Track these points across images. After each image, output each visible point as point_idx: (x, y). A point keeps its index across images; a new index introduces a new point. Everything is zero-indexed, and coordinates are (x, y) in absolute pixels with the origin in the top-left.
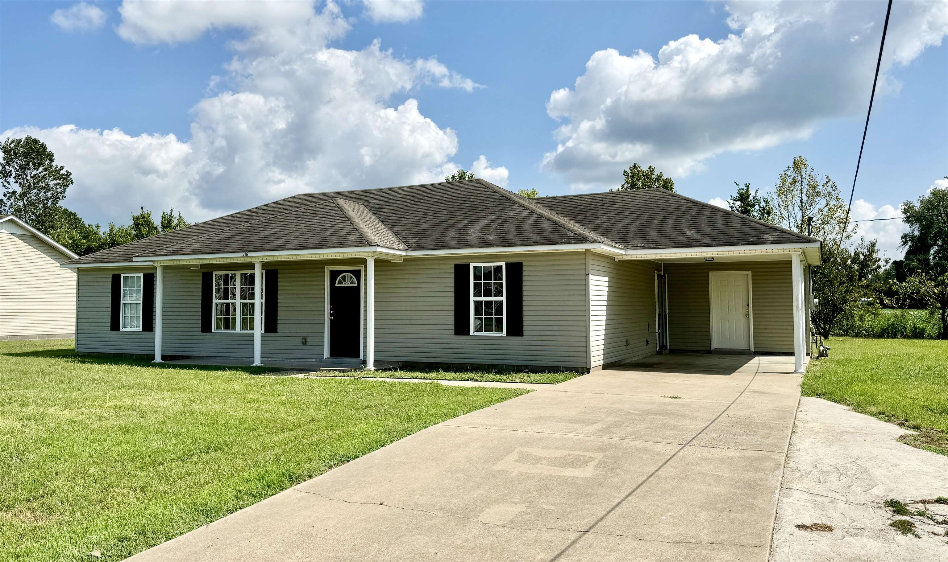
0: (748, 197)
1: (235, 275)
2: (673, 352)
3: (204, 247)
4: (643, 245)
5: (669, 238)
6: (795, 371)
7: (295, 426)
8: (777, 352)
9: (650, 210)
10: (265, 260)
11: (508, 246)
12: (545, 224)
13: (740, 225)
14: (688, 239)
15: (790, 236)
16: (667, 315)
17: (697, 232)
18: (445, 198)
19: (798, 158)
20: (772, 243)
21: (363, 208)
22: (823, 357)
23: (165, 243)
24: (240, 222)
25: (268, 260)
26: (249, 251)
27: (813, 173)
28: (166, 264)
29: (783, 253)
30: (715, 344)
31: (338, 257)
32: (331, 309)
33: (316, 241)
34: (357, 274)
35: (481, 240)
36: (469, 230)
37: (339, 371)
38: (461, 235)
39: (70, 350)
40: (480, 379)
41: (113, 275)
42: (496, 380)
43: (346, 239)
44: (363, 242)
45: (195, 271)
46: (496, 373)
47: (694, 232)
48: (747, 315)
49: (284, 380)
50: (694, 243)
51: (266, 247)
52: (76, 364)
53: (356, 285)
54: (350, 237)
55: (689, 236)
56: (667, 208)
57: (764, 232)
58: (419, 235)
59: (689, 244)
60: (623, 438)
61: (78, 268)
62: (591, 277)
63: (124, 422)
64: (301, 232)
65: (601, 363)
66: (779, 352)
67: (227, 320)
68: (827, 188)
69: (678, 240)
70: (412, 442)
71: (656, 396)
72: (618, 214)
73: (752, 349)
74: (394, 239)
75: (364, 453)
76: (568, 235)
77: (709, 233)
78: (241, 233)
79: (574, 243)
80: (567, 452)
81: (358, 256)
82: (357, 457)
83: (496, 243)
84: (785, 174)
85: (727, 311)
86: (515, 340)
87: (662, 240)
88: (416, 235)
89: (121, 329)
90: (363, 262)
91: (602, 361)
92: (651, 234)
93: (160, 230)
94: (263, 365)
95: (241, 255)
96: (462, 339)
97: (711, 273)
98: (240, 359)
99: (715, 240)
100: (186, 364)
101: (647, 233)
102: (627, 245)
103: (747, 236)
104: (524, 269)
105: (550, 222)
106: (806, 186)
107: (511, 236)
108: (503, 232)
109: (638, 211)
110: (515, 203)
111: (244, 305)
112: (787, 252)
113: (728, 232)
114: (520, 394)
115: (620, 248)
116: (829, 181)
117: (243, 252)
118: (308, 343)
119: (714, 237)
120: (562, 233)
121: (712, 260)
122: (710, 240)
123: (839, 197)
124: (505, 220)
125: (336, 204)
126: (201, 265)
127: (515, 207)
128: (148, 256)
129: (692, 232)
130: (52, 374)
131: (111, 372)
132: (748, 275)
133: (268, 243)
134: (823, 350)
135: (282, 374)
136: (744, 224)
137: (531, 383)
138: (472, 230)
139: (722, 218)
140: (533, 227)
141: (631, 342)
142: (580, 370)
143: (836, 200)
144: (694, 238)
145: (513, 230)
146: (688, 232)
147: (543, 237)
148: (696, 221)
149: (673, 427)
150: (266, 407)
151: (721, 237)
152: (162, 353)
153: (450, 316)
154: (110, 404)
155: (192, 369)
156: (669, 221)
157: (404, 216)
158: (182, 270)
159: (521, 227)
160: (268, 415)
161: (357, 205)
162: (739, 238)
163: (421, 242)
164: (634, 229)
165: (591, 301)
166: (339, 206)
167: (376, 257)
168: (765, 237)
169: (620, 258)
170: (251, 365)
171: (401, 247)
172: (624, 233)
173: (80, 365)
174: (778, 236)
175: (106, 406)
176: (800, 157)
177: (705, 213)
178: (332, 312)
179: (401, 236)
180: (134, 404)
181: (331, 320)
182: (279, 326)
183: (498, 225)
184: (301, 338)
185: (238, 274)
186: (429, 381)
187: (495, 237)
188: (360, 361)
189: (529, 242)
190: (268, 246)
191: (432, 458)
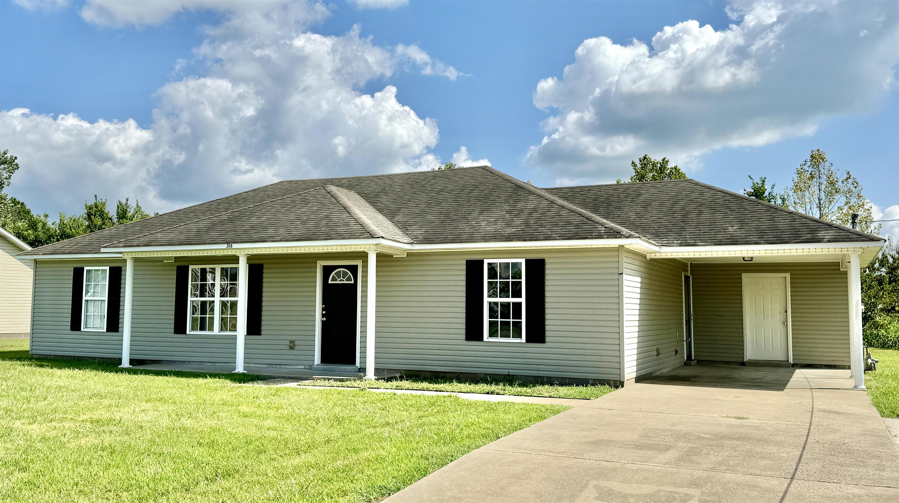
0: (764, 193)
1: (214, 269)
2: (701, 363)
3: (182, 237)
4: (679, 242)
5: (709, 234)
6: (856, 387)
7: (310, 447)
8: (818, 365)
9: (682, 203)
10: (251, 252)
11: (530, 240)
12: (569, 216)
13: (788, 221)
14: (732, 235)
15: (848, 234)
16: (692, 321)
17: (741, 227)
18: (450, 187)
19: (816, 152)
20: (829, 241)
21: (358, 197)
22: (870, 370)
23: (134, 233)
24: (218, 210)
25: (255, 252)
26: (234, 243)
27: (832, 169)
28: (137, 256)
29: (840, 253)
30: (750, 354)
31: (335, 250)
32: (323, 309)
33: (310, 232)
34: (354, 269)
35: (497, 233)
36: (482, 222)
37: (336, 380)
38: (472, 227)
39: (22, 351)
40: (502, 391)
41: (74, 268)
42: (521, 394)
43: (344, 230)
44: (364, 234)
45: (169, 265)
46: (520, 385)
47: (738, 228)
48: (785, 323)
49: (277, 390)
50: (739, 240)
51: (253, 238)
52: (34, 369)
53: (353, 282)
54: (349, 228)
55: (732, 233)
56: (702, 201)
57: (818, 229)
58: (424, 226)
59: (734, 242)
60: (713, 469)
61: (35, 260)
62: (625, 277)
63: (107, 439)
64: (292, 222)
65: (634, 375)
66: (821, 365)
67: (203, 320)
68: (847, 184)
69: (719, 237)
70: (459, 471)
71: (717, 415)
72: (645, 207)
73: (791, 361)
74: (397, 231)
75: (405, 484)
76: (599, 229)
77: (755, 229)
78: (222, 222)
79: (607, 238)
80: (655, 488)
81: (358, 249)
82: (399, 489)
83: (515, 237)
84: (802, 169)
85: (763, 318)
86: (535, 347)
87: (701, 236)
88: (421, 227)
89: (82, 329)
90: (363, 256)
91: (635, 374)
92: (687, 230)
93: (115, 220)
94: (246, 372)
95: (225, 246)
96: (474, 345)
97: (744, 276)
98: (218, 364)
99: (762, 237)
100: (158, 369)
101: (683, 229)
102: (661, 242)
103: (799, 233)
104: (547, 266)
105: (575, 214)
106: (825, 182)
107: (532, 229)
108: (522, 225)
109: (668, 204)
110: (531, 193)
111: (224, 304)
112: (845, 252)
113: (776, 228)
114: (558, 412)
115: (656, 245)
116: (849, 178)
117: (227, 243)
118: (297, 348)
119: (762, 234)
120: (591, 227)
121: (751, 260)
122: (757, 237)
123: (861, 194)
124: (522, 211)
125: (328, 191)
126: (176, 258)
127: (531, 197)
128: (119, 247)
129: (735, 228)
130: (9, 379)
131: (76, 378)
132: (786, 277)
133: (255, 234)
134: (871, 363)
135: (274, 382)
136: (794, 220)
137: (563, 398)
138: (485, 222)
139: (767, 212)
140: (555, 219)
141: (662, 351)
142: (612, 383)
143: (857, 197)
144: (738, 235)
145: (533, 222)
146: (730, 228)
147: (569, 230)
148: (737, 216)
149: (764, 456)
150: (268, 423)
151: (770, 234)
152: (130, 357)
153: (460, 319)
154: (85, 417)
155: (167, 375)
156: (706, 215)
157: (404, 206)
158: (151, 264)
159: (541, 220)
160: (273, 433)
161: (350, 192)
162: (791, 236)
163: (428, 235)
164: (667, 223)
165: (624, 305)
166: (332, 193)
167: (379, 251)
168: (820, 234)
169: (653, 256)
170: (233, 372)
171: (407, 240)
172: (656, 228)
173: (39, 369)
174: (835, 234)
175: (80, 419)
176: (818, 150)
177: (746, 207)
178: (324, 312)
179: (404, 227)
180: (114, 418)
181: (323, 322)
182: (263, 328)
183: (515, 216)
184: (289, 341)
185: (218, 268)
186: (448, 394)
187: (513, 230)
188: (356, 369)
189: (553, 235)
190: (255, 236)
191: (491, 492)
